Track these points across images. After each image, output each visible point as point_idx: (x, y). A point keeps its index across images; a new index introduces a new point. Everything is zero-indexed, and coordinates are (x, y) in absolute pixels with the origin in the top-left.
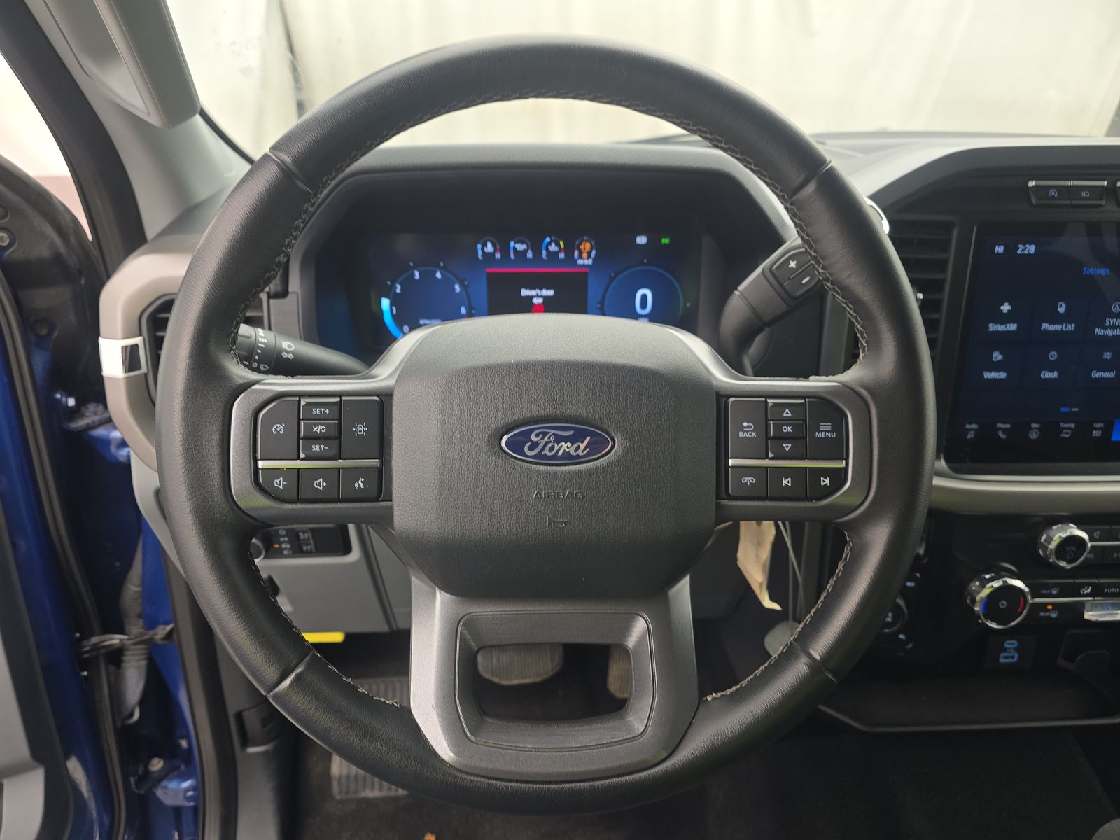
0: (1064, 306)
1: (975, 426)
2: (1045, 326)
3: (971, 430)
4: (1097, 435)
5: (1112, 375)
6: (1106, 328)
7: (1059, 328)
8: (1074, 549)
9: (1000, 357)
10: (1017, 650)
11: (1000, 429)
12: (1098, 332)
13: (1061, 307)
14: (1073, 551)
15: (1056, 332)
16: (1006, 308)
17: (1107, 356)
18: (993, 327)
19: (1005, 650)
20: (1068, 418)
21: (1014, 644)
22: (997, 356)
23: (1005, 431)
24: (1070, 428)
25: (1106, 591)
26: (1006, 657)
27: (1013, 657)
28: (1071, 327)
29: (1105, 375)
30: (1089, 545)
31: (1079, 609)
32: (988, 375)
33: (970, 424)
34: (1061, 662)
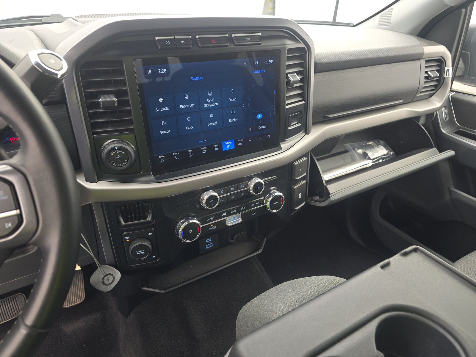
0: (187, 96)
1: (163, 156)
2: (181, 106)
3: (162, 158)
4: (216, 150)
5: (216, 123)
6: (208, 104)
7: (188, 106)
8: (213, 201)
9: (165, 123)
10: (211, 242)
11: (175, 155)
12: (205, 106)
13: (186, 97)
14: (213, 202)
15: (187, 108)
16: (161, 100)
17: (212, 115)
18: (158, 110)
19: (207, 243)
20: (203, 144)
21: (210, 240)
22: (164, 123)
23: (177, 156)
24: (205, 149)
25: (232, 212)
26: (209, 246)
27: (211, 245)
28: (193, 105)
29: (213, 124)
30: (219, 197)
31: (224, 222)
32: (162, 132)
33: (161, 156)
34: (230, 240)
